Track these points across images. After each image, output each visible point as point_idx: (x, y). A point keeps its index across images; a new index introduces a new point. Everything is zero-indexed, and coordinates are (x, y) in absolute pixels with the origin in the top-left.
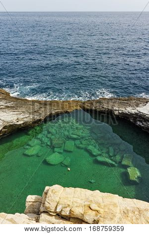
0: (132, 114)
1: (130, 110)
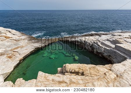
1: (74, 40)
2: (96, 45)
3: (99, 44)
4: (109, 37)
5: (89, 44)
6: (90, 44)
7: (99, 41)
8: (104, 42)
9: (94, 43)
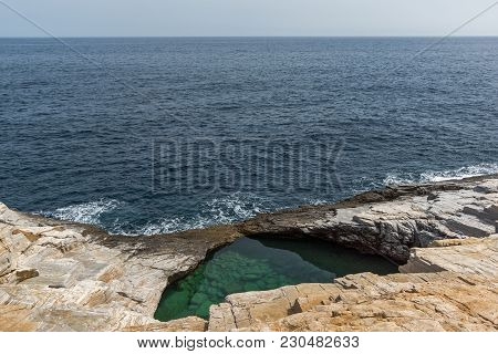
0: (329, 228)
1: (320, 223)
2: (430, 234)
3: (442, 228)
4: (466, 198)
5: (400, 233)
6: (407, 235)
7: (437, 218)
8: (456, 218)
9: (420, 227)
